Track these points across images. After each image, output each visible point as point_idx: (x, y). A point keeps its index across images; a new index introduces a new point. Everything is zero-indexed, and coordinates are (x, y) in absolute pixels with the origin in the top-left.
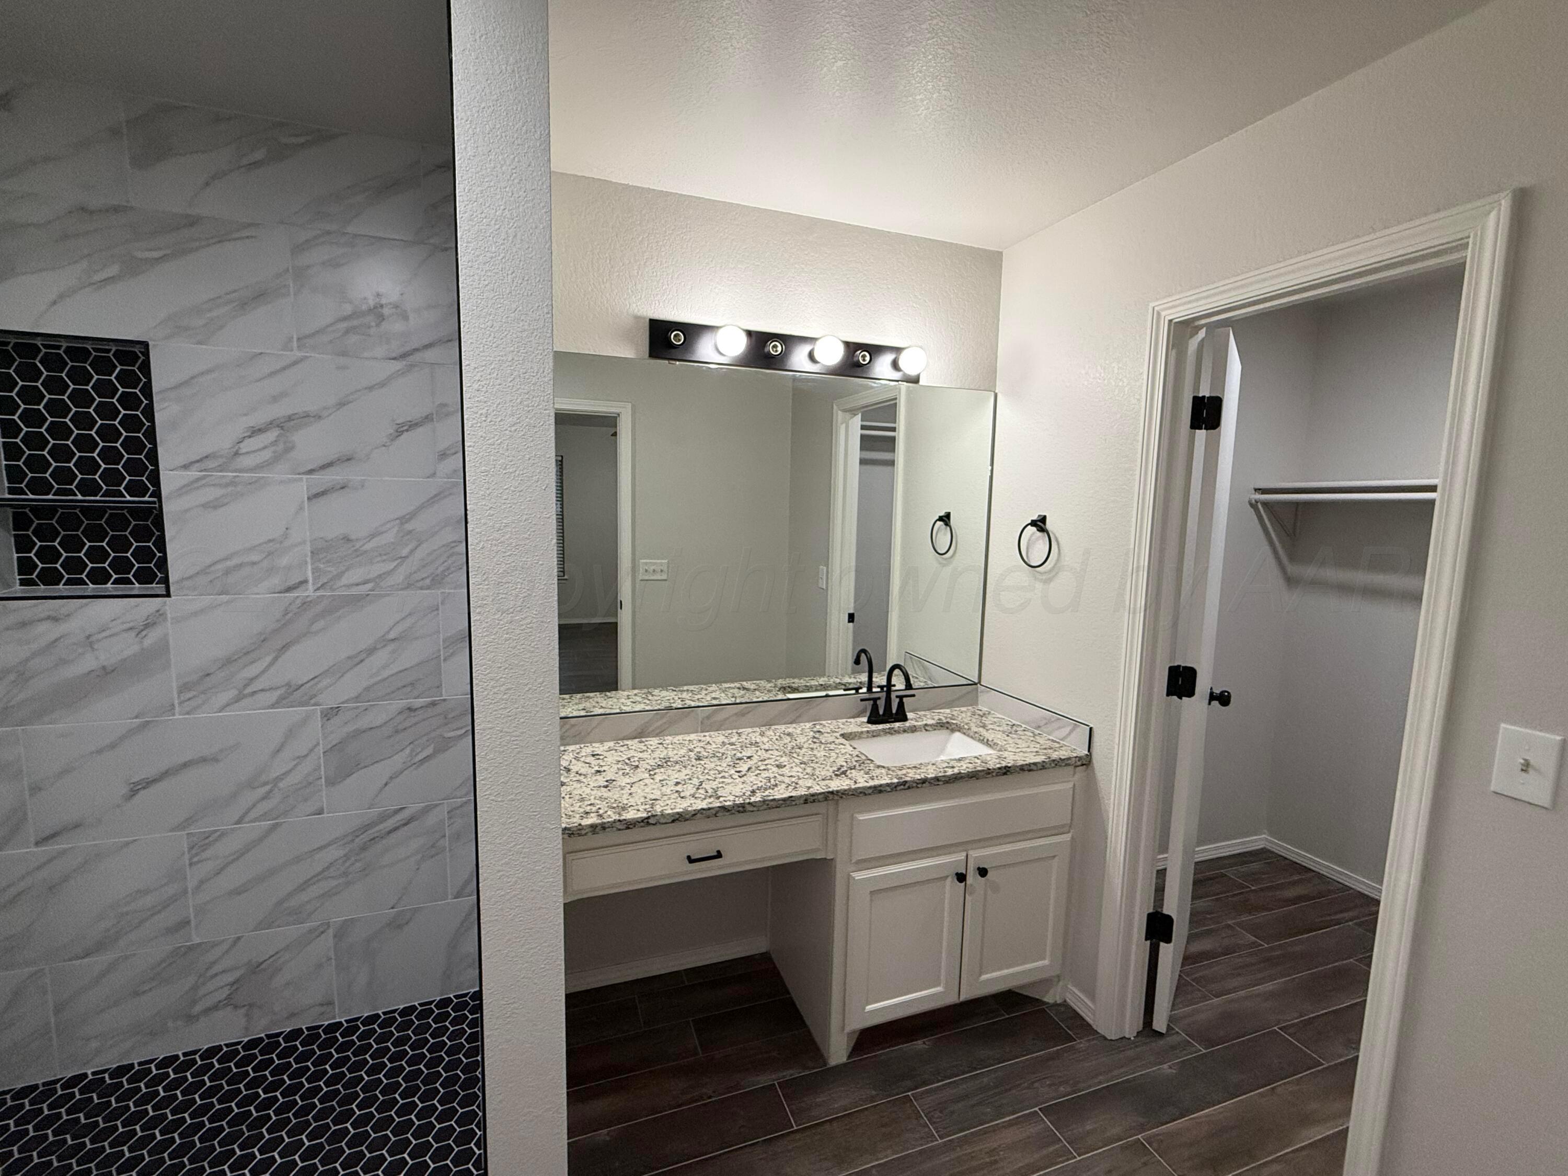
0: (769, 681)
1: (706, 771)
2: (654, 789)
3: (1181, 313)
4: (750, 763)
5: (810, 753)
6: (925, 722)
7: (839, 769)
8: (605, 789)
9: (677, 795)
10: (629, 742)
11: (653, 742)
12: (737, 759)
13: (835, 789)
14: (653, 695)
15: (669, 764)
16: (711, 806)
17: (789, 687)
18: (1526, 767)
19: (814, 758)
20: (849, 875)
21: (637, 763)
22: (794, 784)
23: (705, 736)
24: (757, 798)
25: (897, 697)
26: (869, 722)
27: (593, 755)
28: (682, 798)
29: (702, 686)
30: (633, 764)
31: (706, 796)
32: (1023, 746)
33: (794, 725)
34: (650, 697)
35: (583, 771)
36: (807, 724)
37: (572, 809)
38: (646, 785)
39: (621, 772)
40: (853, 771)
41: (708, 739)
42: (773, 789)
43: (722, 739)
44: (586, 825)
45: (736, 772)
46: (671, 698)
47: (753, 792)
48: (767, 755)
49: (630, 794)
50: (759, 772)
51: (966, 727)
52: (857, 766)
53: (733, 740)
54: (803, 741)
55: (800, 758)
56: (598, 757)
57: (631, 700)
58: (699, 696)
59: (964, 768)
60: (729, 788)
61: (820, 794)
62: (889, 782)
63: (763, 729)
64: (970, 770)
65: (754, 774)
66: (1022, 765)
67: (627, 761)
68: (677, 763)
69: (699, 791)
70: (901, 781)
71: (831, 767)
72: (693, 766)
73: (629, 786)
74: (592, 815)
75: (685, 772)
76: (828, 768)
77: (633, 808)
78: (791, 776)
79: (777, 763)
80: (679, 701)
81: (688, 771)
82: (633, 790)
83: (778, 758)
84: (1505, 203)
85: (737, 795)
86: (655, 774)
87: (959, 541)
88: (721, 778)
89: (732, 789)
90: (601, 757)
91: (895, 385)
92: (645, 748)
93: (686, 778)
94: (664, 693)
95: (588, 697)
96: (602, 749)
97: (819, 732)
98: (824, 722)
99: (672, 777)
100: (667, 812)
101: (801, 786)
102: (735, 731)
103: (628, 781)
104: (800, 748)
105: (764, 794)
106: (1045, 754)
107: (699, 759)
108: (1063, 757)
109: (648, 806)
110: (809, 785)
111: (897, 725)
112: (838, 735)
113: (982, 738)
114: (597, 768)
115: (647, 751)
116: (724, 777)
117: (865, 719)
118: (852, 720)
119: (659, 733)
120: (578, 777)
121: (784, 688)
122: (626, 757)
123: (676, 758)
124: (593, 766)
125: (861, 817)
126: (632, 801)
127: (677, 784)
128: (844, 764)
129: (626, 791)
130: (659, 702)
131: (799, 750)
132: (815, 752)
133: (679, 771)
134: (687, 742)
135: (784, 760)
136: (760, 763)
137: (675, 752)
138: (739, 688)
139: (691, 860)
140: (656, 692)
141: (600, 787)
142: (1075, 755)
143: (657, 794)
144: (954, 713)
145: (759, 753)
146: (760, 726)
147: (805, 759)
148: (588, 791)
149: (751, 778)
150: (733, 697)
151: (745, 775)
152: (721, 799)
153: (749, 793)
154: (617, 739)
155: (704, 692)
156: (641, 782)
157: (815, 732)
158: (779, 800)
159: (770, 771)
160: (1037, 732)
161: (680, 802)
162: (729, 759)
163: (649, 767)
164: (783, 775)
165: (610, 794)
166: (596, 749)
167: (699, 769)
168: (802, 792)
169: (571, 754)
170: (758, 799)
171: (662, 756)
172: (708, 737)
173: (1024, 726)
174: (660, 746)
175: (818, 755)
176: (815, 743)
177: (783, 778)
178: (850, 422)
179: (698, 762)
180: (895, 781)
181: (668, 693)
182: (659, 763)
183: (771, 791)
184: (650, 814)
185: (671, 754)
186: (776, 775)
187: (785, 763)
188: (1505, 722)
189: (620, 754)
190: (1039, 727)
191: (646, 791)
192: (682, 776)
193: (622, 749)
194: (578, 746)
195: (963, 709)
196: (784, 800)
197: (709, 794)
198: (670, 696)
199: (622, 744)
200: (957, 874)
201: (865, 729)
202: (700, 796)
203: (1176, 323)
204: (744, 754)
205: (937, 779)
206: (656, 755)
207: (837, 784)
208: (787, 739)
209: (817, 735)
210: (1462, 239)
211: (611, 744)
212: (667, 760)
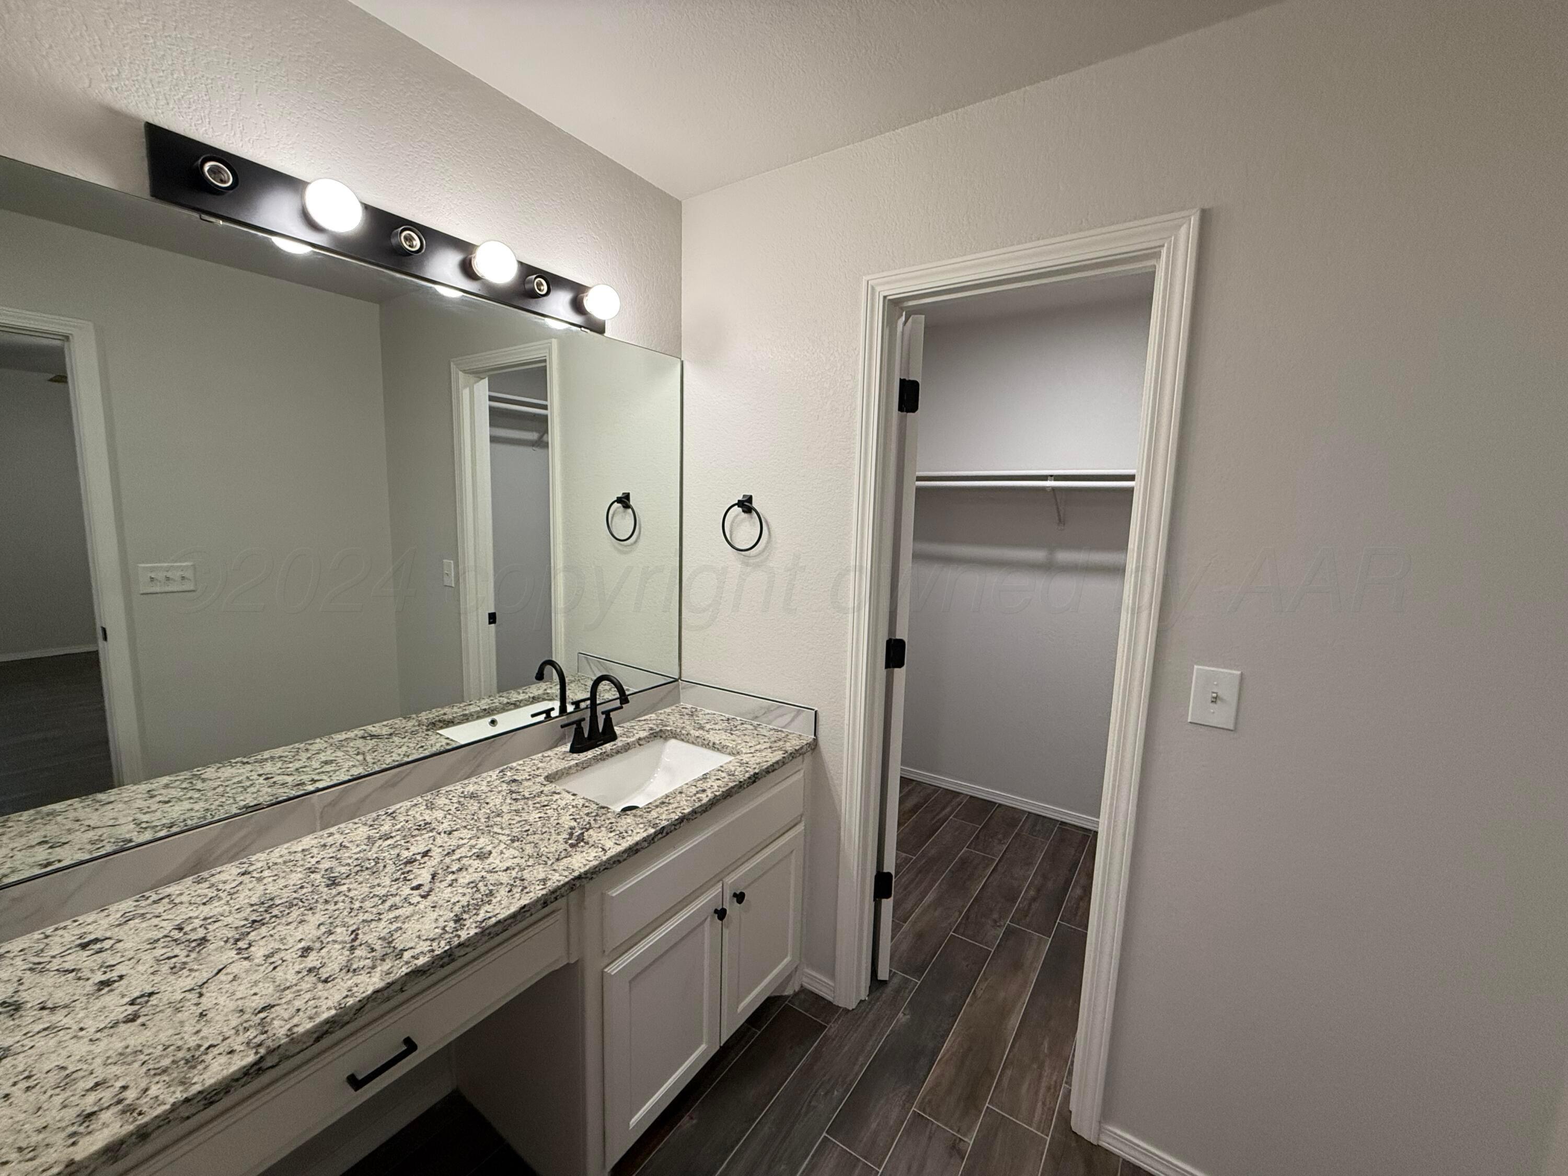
0: (407, 717)
1: (357, 905)
2: (256, 983)
3: (896, 290)
4: (432, 863)
5: (518, 819)
6: (637, 736)
7: (571, 834)
8: (133, 1026)
9: (311, 979)
10: (173, 889)
11: (229, 873)
12: (406, 864)
13: (582, 870)
14: (204, 780)
15: (275, 911)
16: (389, 979)
17: (440, 721)
18: (1215, 700)
19: (527, 827)
20: (603, 972)
21: (201, 933)
22: (518, 882)
23: (331, 835)
24: (469, 931)
25: (603, 713)
26: (573, 750)
27: (84, 946)
28: (326, 981)
29: (297, 745)
30: (193, 936)
31: (374, 959)
32: (754, 743)
33: (474, 779)
34: (199, 785)
35: (60, 996)
36: (491, 773)
37: (40, 1123)
38: (235, 978)
39: (165, 968)
40: (591, 832)
41: (339, 838)
42: (489, 903)
43: (362, 832)
44: (91, 1158)
45: (412, 889)
46: (243, 777)
47: (458, 920)
48: (453, 842)
49: (202, 1015)
50: (451, 877)
51: (684, 732)
52: (592, 822)
53: (386, 828)
54: (498, 801)
55: (507, 832)
56: (98, 946)
57: (158, 798)
58: (297, 765)
59: (715, 788)
60: (412, 927)
61: (564, 885)
62: (645, 835)
63: (429, 796)
64: (724, 789)
65: (445, 884)
66: (767, 768)
67: (176, 934)
68: (291, 905)
69: (358, 953)
70: (658, 828)
71: (558, 834)
72: (326, 902)
73: (193, 996)
74: (105, 1116)
75: (314, 919)
76: (554, 837)
77: (215, 1051)
78: (508, 869)
79: (474, 851)
80: (261, 780)
81: (319, 917)
82: (206, 1002)
83: (473, 842)
84: (1194, 220)
85: (432, 936)
86: (250, 945)
87: (642, 525)
88: (389, 910)
89: (418, 927)
90: (107, 944)
91: (577, 332)
92: (211, 893)
93: (319, 933)
94: (227, 772)
95: (52, 814)
96: (105, 923)
97: (514, 781)
98: (514, 764)
99: (291, 941)
100: (300, 1030)
101: (531, 883)
102: (381, 812)
103: (189, 983)
104: (498, 815)
105: (479, 918)
106: (781, 749)
107: (333, 883)
108: (797, 748)
109: (251, 1033)
110: (542, 876)
111: (608, 746)
112: (541, 779)
113: (706, 742)
114: (99, 977)
115: (220, 899)
116: (394, 907)
117: (568, 747)
118: (549, 753)
119: (237, 853)
120: (47, 1019)
121: (434, 724)
122: (168, 926)
123: (287, 895)
124: (86, 973)
125: (614, 893)
126: (210, 1033)
127: (306, 951)
128: (573, 824)
129: (190, 1011)
130: (221, 789)
131: (499, 819)
132: (525, 816)
133: (301, 922)
134: (299, 856)
135: (483, 841)
136: (447, 860)
137: (282, 882)
138: (363, 737)
139: (355, 1083)
140: (210, 772)
141: (115, 1024)
142: (805, 742)
143: (267, 992)
144: (662, 717)
145: (439, 841)
146: (421, 794)
147: (516, 832)
148: (80, 1048)
149: (443, 893)
150: (358, 754)
151: (431, 890)
152: (407, 956)
153: (452, 924)
154: (139, 892)
155: (304, 756)
156: (221, 976)
157: (508, 783)
158: (505, 920)
159: (471, 870)
160: (755, 723)
161: (325, 994)
162: (391, 868)
163: (231, 934)
164: (492, 871)
165: (146, 1036)
166: (91, 928)
167: (340, 905)
168: (537, 892)
169: (18, 961)
170: (472, 932)
171: (254, 900)
172: (337, 836)
173: (738, 718)
174: (246, 878)
175: (531, 820)
176: (516, 800)
177: (496, 876)
178: (475, 386)
179: (334, 892)
180: (652, 831)
181: (234, 771)
182: (254, 917)
183: (487, 907)
184: (262, 1051)
185: (272, 889)
186: (483, 873)
187: (489, 848)
188: (1197, 664)
189: (155, 921)
190: (757, 717)
191: (239, 995)
192: (310, 931)
193: (159, 909)
194: (37, 935)
195: (668, 710)
196: (514, 916)
197: (378, 954)
198: (240, 775)
199: (155, 897)
200: (716, 911)
201: (573, 762)
202: (361, 964)
203: (889, 300)
204: (414, 850)
205: (694, 812)
206: (242, 899)
207: (581, 861)
208: (473, 806)
209: (514, 787)
210: (1155, 247)
211: (127, 905)
212: (268, 904)
